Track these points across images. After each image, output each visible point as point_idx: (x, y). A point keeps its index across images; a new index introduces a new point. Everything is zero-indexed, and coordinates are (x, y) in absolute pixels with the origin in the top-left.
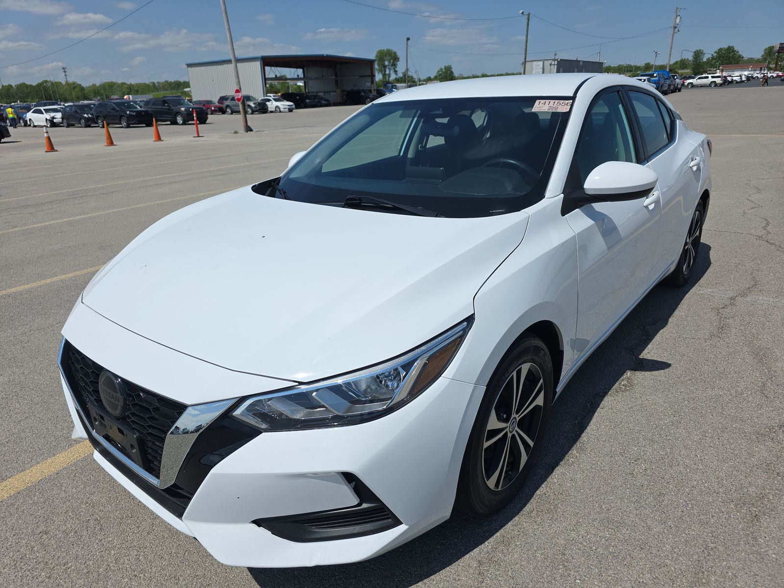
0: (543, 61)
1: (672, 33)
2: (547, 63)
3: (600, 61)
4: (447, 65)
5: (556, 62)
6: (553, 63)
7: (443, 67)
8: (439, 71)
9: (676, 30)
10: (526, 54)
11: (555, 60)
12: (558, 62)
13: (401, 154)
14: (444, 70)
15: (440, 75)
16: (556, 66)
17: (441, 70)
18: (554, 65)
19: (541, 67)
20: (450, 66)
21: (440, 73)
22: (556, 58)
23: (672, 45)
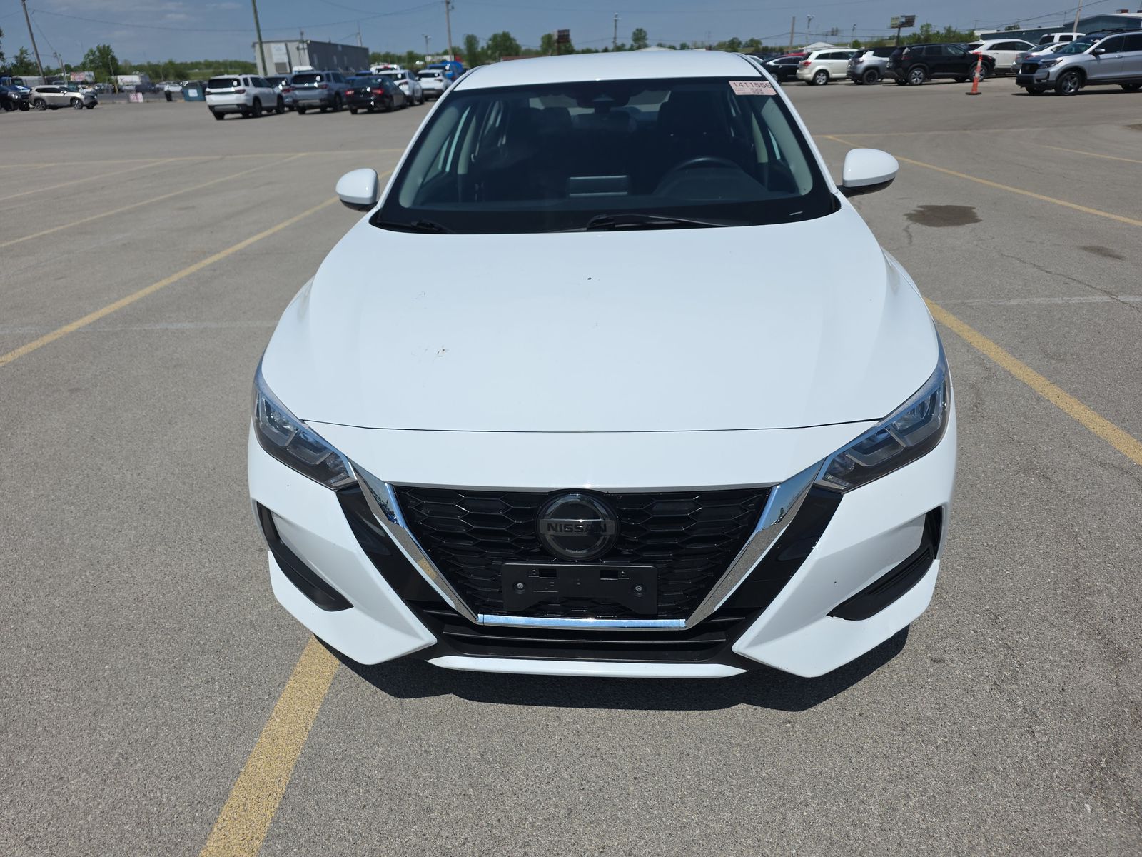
0: (286, 42)
1: (445, 9)
2: (293, 46)
3: (363, 46)
4: (101, 45)
5: (305, 46)
6: (301, 46)
7: (95, 49)
8: (88, 55)
9: (450, 5)
10: (259, 31)
11: (303, 42)
12: (308, 45)
13: (448, 169)
14: (97, 53)
15: (92, 61)
16: (306, 51)
17: (92, 53)
18: (304, 49)
19: (285, 51)
20: (108, 47)
21: (91, 57)
22: (305, 39)
23: (449, 28)
